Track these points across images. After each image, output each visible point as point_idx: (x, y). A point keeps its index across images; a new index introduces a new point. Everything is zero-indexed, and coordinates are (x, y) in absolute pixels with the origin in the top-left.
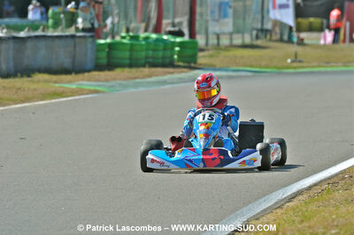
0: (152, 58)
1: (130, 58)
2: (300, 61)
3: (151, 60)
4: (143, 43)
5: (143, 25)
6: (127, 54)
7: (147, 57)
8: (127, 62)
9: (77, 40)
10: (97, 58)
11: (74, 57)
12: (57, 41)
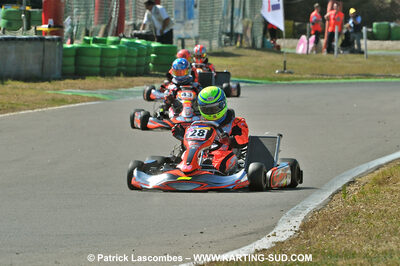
0: (125, 65)
1: (101, 66)
2: (290, 73)
3: (124, 68)
4: (113, 47)
5: (103, 27)
6: (97, 61)
7: (120, 65)
8: (98, 69)
9: (47, 43)
10: (64, 66)
11: (43, 63)
12: (27, 45)
